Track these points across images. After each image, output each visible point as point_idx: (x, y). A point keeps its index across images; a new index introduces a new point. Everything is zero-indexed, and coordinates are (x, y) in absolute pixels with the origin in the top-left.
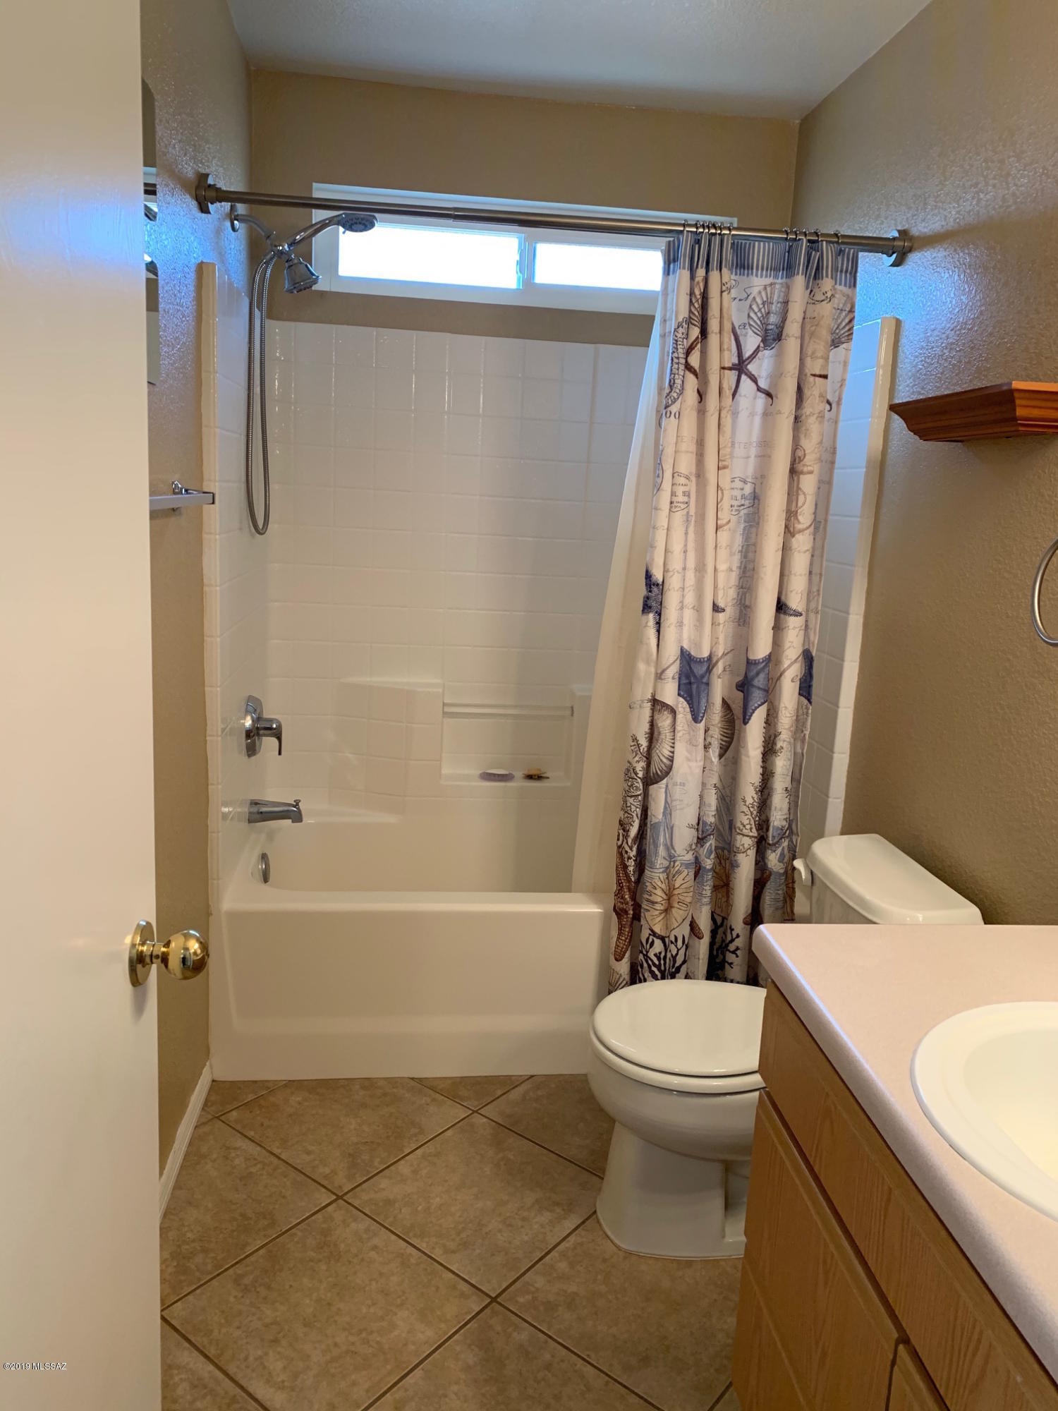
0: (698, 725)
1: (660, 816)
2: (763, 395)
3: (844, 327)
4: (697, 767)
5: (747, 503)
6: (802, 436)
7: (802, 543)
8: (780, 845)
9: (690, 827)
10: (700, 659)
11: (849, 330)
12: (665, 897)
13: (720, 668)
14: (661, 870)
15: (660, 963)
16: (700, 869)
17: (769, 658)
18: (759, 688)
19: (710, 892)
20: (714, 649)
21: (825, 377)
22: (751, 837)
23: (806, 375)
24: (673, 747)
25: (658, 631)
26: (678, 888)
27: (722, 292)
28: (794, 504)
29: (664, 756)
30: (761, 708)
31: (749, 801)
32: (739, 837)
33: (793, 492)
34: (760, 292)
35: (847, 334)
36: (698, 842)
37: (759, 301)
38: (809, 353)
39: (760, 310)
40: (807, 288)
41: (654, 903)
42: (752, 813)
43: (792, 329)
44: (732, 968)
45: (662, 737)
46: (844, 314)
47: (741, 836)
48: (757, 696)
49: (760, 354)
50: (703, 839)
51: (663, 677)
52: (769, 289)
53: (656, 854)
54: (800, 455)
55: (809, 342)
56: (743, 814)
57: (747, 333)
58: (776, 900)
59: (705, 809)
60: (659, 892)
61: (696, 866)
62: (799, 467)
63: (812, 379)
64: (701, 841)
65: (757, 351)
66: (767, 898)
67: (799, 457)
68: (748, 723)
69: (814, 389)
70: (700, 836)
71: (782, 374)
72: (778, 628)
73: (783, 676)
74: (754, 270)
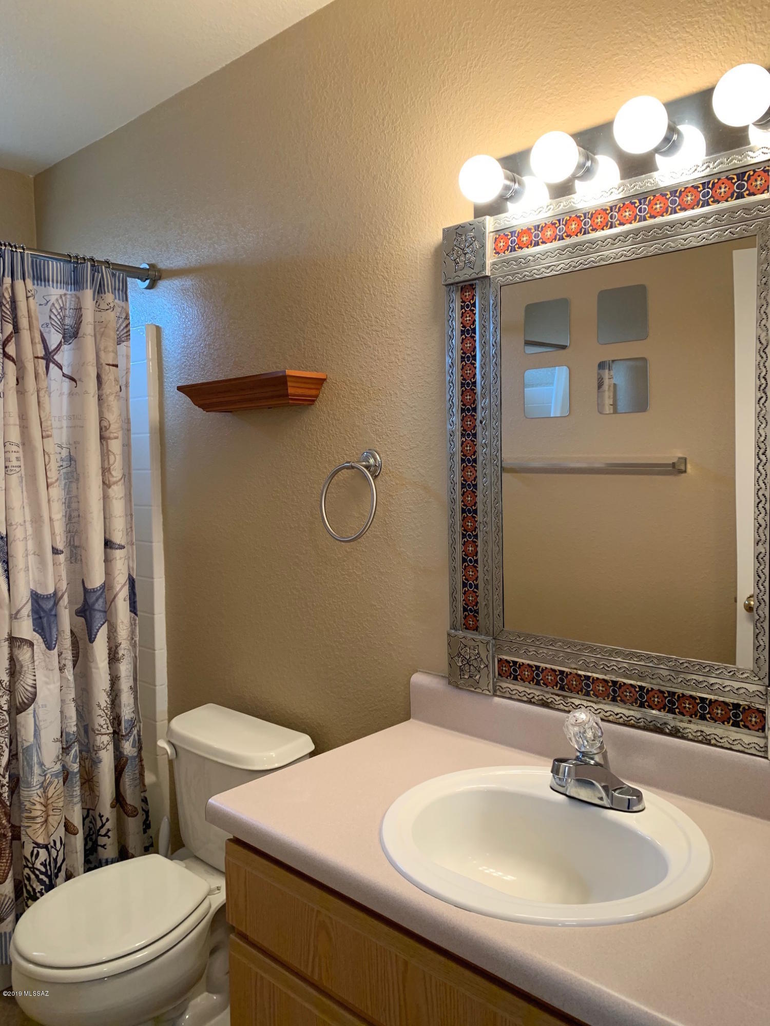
0: (52, 651)
1: (32, 739)
2: (67, 380)
3: (123, 330)
4: (55, 687)
5: (65, 464)
6: (105, 411)
7: (117, 491)
8: (132, 734)
9: (55, 741)
10: (47, 595)
11: (127, 332)
12: (44, 809)
13: (65, 600)
14: (38, 787)
15: (47, 870)
16: (68, 774)
17: (103, 587)
18: (100, 611)
19: (79, 791)
20: (58, 586)
21: (116, 366)
22: (108, 734)
23: (101, 364)
24: (35, 676)
25: (8, 577)
26: (51, 797)
27: (27, 298)
28: (106, 462)
29: (28, 685)
30: (103, 626)
31: (103, 705)
32: (98, 737)
33: (105, 454)
34: (57, 300)
35: (125, 335)
36: (63, 752)
37: (58, 307)
38: (102, 348)
39: (59, 313)
40: (94, 300)
41: (34, 818)
42: (107, 714)
43: (88, 328)
44: (106, 849)
45: (25, 669)
46: (121, 320)
47: (100, 736)
48: (98, 617)
49: (62, 348)
50: (68, 748)
51: (18, 617)
52: (63, 298)
53: (32, 773)
54: (106, 425)
55: (101, 340)
56: (100, 717)
57: (50, 331)
58: (134, 779)
59: (66, 722)
60: (38, 807)
61: (64, 773)
62: (107, 434)
63: (107, 367)
64: (66, 750)
65: (60, 345)
66: (127, 780)
67: (105, 427)
68: (94, 640)
69: (110, 375)
70: (65, 746)
71: (84, 363)
72: (107, 560)
73: (116, 599)
74: (51, 283)
